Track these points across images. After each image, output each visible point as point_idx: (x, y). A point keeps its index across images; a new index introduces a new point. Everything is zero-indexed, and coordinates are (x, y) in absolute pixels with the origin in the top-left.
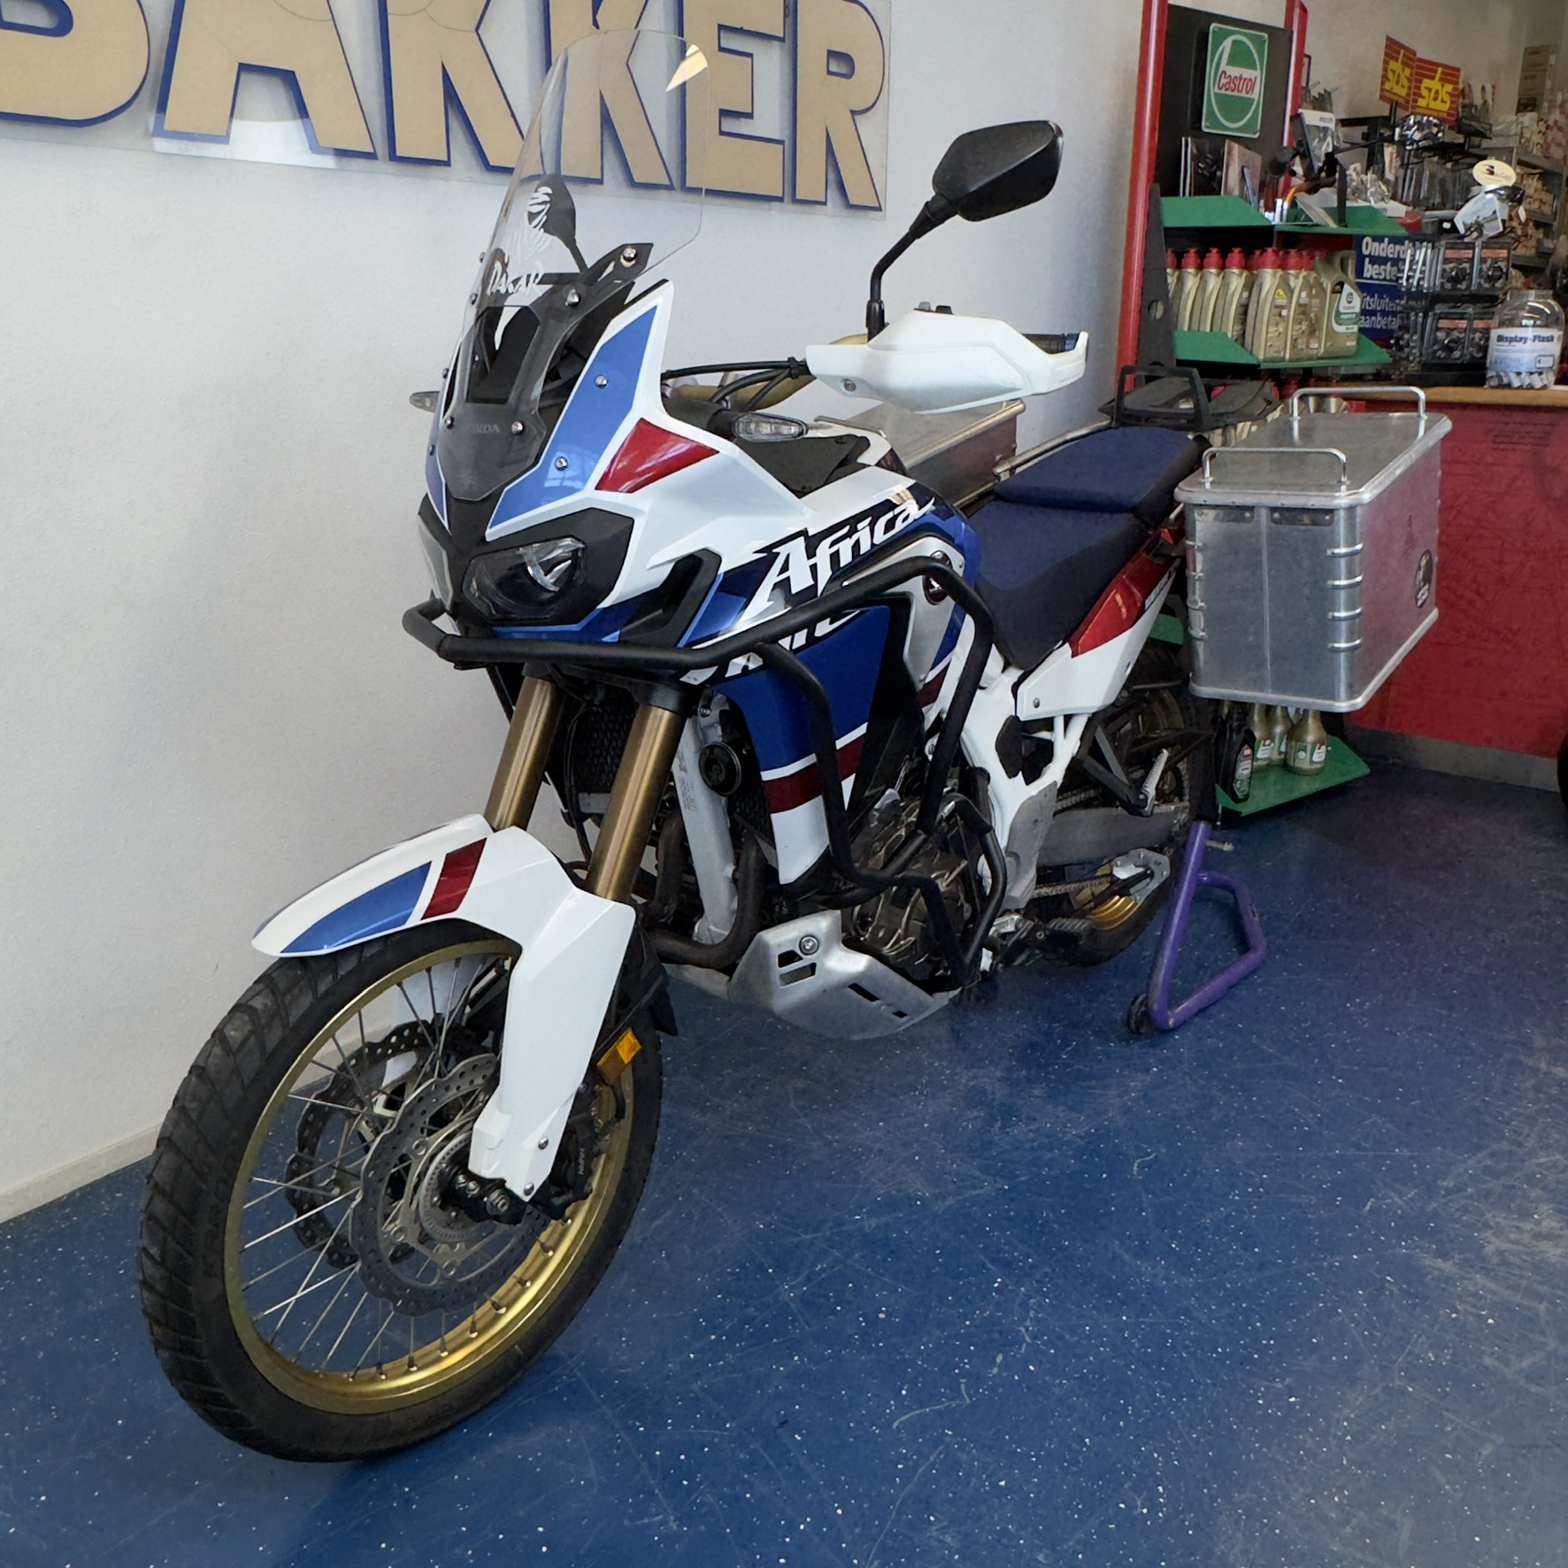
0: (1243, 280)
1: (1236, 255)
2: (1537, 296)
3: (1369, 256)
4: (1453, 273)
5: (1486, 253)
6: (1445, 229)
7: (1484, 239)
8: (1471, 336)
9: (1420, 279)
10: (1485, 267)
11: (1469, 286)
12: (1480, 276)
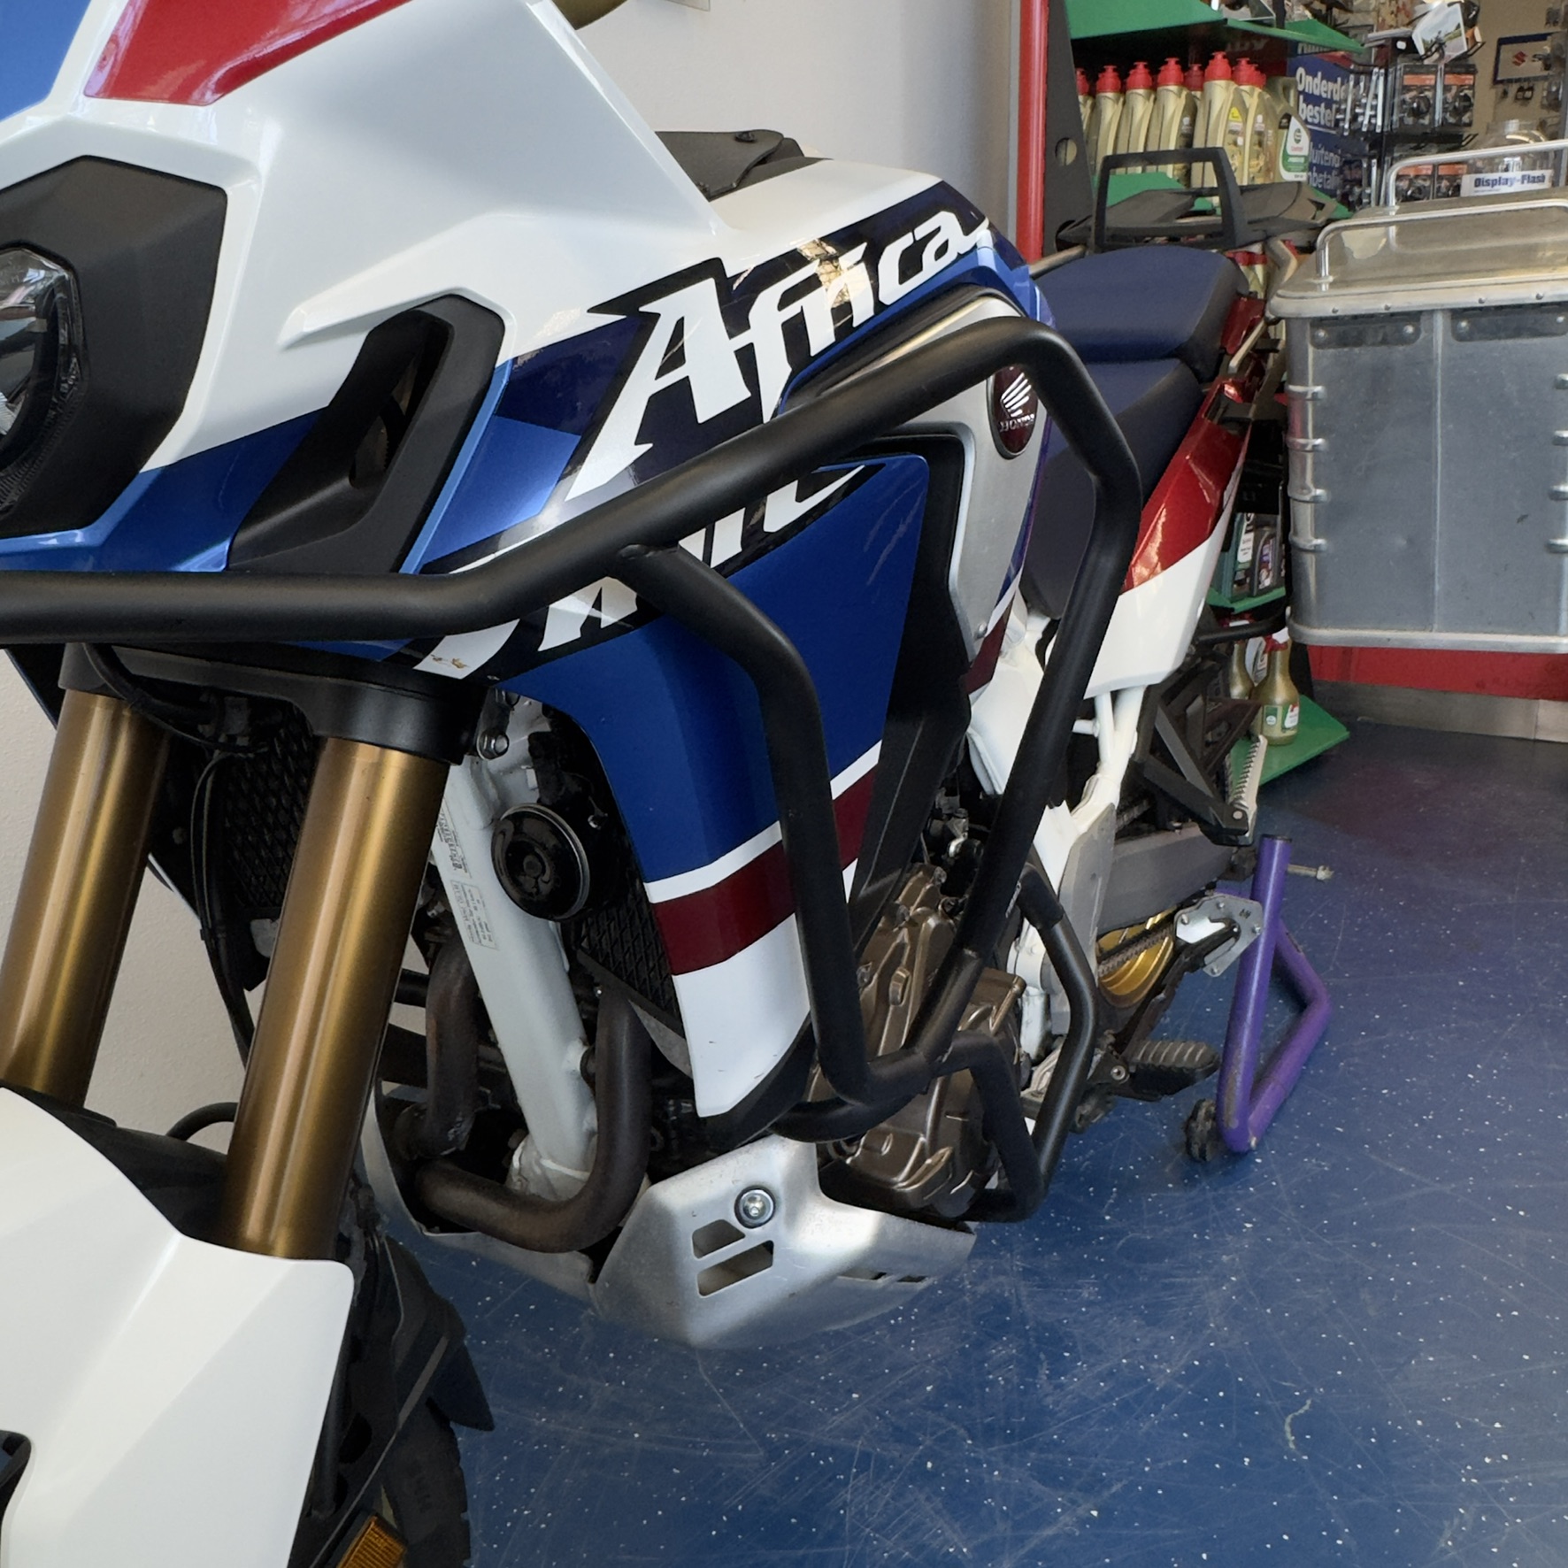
0: (1183, 101)
1: (1172, 66)
2: (1521, 127)
3: (1303, 92)
4: (1415, 105)
5: (1450, 79)
6: (1401, 51)
7: (1446, 60)
8: (1436, 186)
9: (1371, 117)
10: (1450, 96)
11: (1433, 120)
12: (1445, 110)
